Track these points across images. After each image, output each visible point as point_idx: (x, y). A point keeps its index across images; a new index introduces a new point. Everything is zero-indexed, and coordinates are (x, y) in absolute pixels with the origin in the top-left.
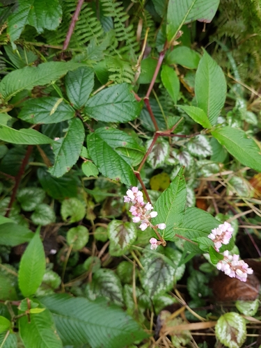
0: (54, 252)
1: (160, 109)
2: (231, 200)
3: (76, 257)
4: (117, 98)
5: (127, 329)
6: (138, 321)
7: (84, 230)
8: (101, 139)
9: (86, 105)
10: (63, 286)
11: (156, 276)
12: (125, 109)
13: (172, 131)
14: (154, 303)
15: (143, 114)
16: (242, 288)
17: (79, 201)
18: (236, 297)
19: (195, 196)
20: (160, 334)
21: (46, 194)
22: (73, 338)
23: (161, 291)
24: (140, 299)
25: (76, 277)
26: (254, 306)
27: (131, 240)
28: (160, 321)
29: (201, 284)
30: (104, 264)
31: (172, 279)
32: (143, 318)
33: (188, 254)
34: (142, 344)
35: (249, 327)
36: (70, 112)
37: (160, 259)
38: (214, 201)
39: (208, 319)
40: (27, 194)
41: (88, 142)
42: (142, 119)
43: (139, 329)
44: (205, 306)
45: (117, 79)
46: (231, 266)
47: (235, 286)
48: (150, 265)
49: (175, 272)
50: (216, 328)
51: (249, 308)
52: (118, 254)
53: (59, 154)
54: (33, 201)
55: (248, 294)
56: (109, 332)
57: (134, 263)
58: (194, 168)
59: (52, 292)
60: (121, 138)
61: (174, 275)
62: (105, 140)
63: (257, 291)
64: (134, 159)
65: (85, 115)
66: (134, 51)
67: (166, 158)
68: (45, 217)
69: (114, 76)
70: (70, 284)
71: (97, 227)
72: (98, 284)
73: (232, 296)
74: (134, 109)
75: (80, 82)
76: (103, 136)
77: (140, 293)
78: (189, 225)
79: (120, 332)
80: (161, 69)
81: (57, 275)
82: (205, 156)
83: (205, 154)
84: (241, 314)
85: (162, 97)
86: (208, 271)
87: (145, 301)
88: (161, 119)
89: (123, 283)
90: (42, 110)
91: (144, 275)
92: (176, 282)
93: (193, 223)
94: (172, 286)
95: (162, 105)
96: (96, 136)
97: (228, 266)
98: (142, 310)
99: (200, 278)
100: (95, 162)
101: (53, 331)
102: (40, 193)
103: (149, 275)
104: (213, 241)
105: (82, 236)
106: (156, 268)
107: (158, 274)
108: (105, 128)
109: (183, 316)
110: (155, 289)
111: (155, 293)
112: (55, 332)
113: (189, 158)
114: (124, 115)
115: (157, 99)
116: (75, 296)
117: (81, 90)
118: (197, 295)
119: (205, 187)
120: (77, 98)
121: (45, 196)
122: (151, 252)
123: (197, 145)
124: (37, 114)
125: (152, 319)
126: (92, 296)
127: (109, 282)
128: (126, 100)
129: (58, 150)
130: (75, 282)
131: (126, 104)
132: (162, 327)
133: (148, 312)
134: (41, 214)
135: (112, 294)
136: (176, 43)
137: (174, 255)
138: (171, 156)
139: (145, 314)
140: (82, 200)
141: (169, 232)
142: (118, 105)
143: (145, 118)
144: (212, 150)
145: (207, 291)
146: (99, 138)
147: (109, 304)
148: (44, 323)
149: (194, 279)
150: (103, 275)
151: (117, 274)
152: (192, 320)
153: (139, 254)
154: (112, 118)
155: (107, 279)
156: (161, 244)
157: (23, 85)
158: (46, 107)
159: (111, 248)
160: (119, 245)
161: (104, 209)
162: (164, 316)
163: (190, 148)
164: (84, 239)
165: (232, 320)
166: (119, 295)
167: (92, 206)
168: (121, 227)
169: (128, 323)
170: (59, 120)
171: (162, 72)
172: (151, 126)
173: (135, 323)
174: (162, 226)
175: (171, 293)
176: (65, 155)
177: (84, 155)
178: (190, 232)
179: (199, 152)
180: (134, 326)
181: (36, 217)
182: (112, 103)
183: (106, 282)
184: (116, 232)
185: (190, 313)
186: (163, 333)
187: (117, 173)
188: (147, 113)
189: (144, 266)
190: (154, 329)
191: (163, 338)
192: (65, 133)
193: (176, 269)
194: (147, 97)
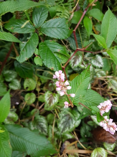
0: (17, 103)
1: (80, 39)
2: (109, 92)
3: (28, 108)
4: (58, 25)
5: (47, 148)
6: (53, 144)
7: (34, 95)
8: (47, 46)
9: (42, 27)
10: (20, 121)
11: (65, 123)
12: (62, 32)
13: (85, 49)
14: (62, 136)
15: (71, 41)
16: (108, 136)
17: (34, 81)
18: (104, 141)
19: (91, 87)
20: (63, 153)
21: (18, 75)
22: (19, 147)
23: (67, 131)
24: (56, 133)
25: (27, 117)
26: (113, 146)
27: (55, 103)
28: (64, 146)
29: (87, 131)
30: (41, 113)
31: (73, 126)
32: (56, 143)
33: (83, 115)
34: (53, 155)
35: (108, 156)
36: (32, 29)
37: (69, 115)
38: (100, 90)
39: (88, 149)
40: (8, 73)
41: (39, 46)
42: (71, 43)
43: (53, 148)
44: (88, 142)
45: (60, 16)
46: (107, 125)
47: (105, 135)
48: (63, 117)
49: (75, 123)
50: (92, 154)
51: (110, 147)
52: (48, 109)
53: (23, 50)
54: (11, 77)
55: (111, 140)
56: (38, 147)
57: (55, 114)
58: (93, 73)
59: (13, 123)
60: (58, 47)
61: (75, 124)
62: (49, 47)
63: (115, 139)
64: (63, 60)
65: (40, 32)
66: (71, 6)
67: (79, 64)
68: (16, 86)
69: (59, 14)
70: (23, 120)
71: (40, 95)
72: (37, 122)
73: (102, 139)
74: (67, 33)
75: (40, 14)
76: (48, 45)
77: (56, 130)
78: (87, 98)
79: (43, 148)
80: (84, 18)
81: (17, 115)
82: (99, 67)
83: (100, 66)
84: (105, 149)
85: (82, 34)
86: (92, 125)
87: (58, 135)
88: (80, 45)
89: (49, 124)
90: (18, 26)
91: (59, 121)
92: (75, 128)
93: (89, 98)
94: (73, 130)
95: (82, 37)
96: (45, 44)
97: (106, 125)
98: (56, 139)
99: (87, 128)
100: (42, 57)
101: (9, 143)
102: (15, 74)
103: (62, 122)
104: (100, 110)
105: (32, 98)
106: (66, 119)
107: (66, 122)
108: (50, 41)
109: (76, 145)
110: (64, 129)
111: (64, 132)
112: (10, 143)
113: (91, 67)
114: (61, 35)
115: (80, 34)
116: (24, 126)
117: (40, 18)
118: (84, 136)
119: (97, 83)
120: (37, 22)
121: (17, 76)
122: (65, 111)
123: (96, 61)
124: (15, 27)
125: (60, 144)
126: (32, 128)
127: (42, 122)
128: (63, 27)
129: (23, 48)
130: (26, 120)
131: (63, 29)
132: (64, 149)
133: (59, 140)
134: (14, 84)
135: (42, 129)
136: (94, 5)
137: (76, 114)
138: (82, 64)
139: (57, 141)
140: (35, 81)
141: (76, 100)
142: (59, 29)
143: (72, 43)
144: (104, 64)
145: (89, 134)
146: (46, 45)
147: (40, 134)
148: (5, 138)
149: (84, 128)
150: (40, 118)
151: (46, 119)
152: (80, 148)
153: (59, 111)
154: (54, 36)
155: (41, 121)
156: (71, 106)
157: (9, 10)
158: (20, 25)
159: (46, 106)
160: (49, 105)
161: (45, 87)
162: (67, 144)
163: (93, 62)
164: (33, 99)
165: (100, 152)
166: (46, 130)
167: (39, 84)
168: (51, 95)
169: (48, 144)
170: (26, 32)
171: (84, 19)
172: (74, 48)
173: (52, 145)
174: (73, 95)
175: (72, 133)
176: (26, 51)
177: (36, 53)
178: (88, 103)
179: (97, 65)
180: (51, 146)
181: (11, 85)
182: (56, 28)
183: (40, 122)
184: (48, 98)
185: (80, 144)
186: (65, 152)
187: (52, 65)
188: (73, 40)
189: (60, 117)
190: (60, 149)
191: (64, 154)
192: (28, 40)
193: (76, 121)
194: (75, 30)
